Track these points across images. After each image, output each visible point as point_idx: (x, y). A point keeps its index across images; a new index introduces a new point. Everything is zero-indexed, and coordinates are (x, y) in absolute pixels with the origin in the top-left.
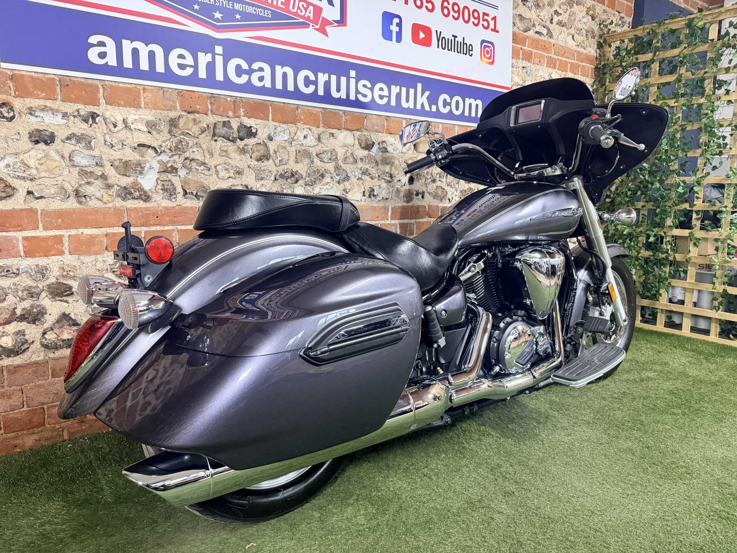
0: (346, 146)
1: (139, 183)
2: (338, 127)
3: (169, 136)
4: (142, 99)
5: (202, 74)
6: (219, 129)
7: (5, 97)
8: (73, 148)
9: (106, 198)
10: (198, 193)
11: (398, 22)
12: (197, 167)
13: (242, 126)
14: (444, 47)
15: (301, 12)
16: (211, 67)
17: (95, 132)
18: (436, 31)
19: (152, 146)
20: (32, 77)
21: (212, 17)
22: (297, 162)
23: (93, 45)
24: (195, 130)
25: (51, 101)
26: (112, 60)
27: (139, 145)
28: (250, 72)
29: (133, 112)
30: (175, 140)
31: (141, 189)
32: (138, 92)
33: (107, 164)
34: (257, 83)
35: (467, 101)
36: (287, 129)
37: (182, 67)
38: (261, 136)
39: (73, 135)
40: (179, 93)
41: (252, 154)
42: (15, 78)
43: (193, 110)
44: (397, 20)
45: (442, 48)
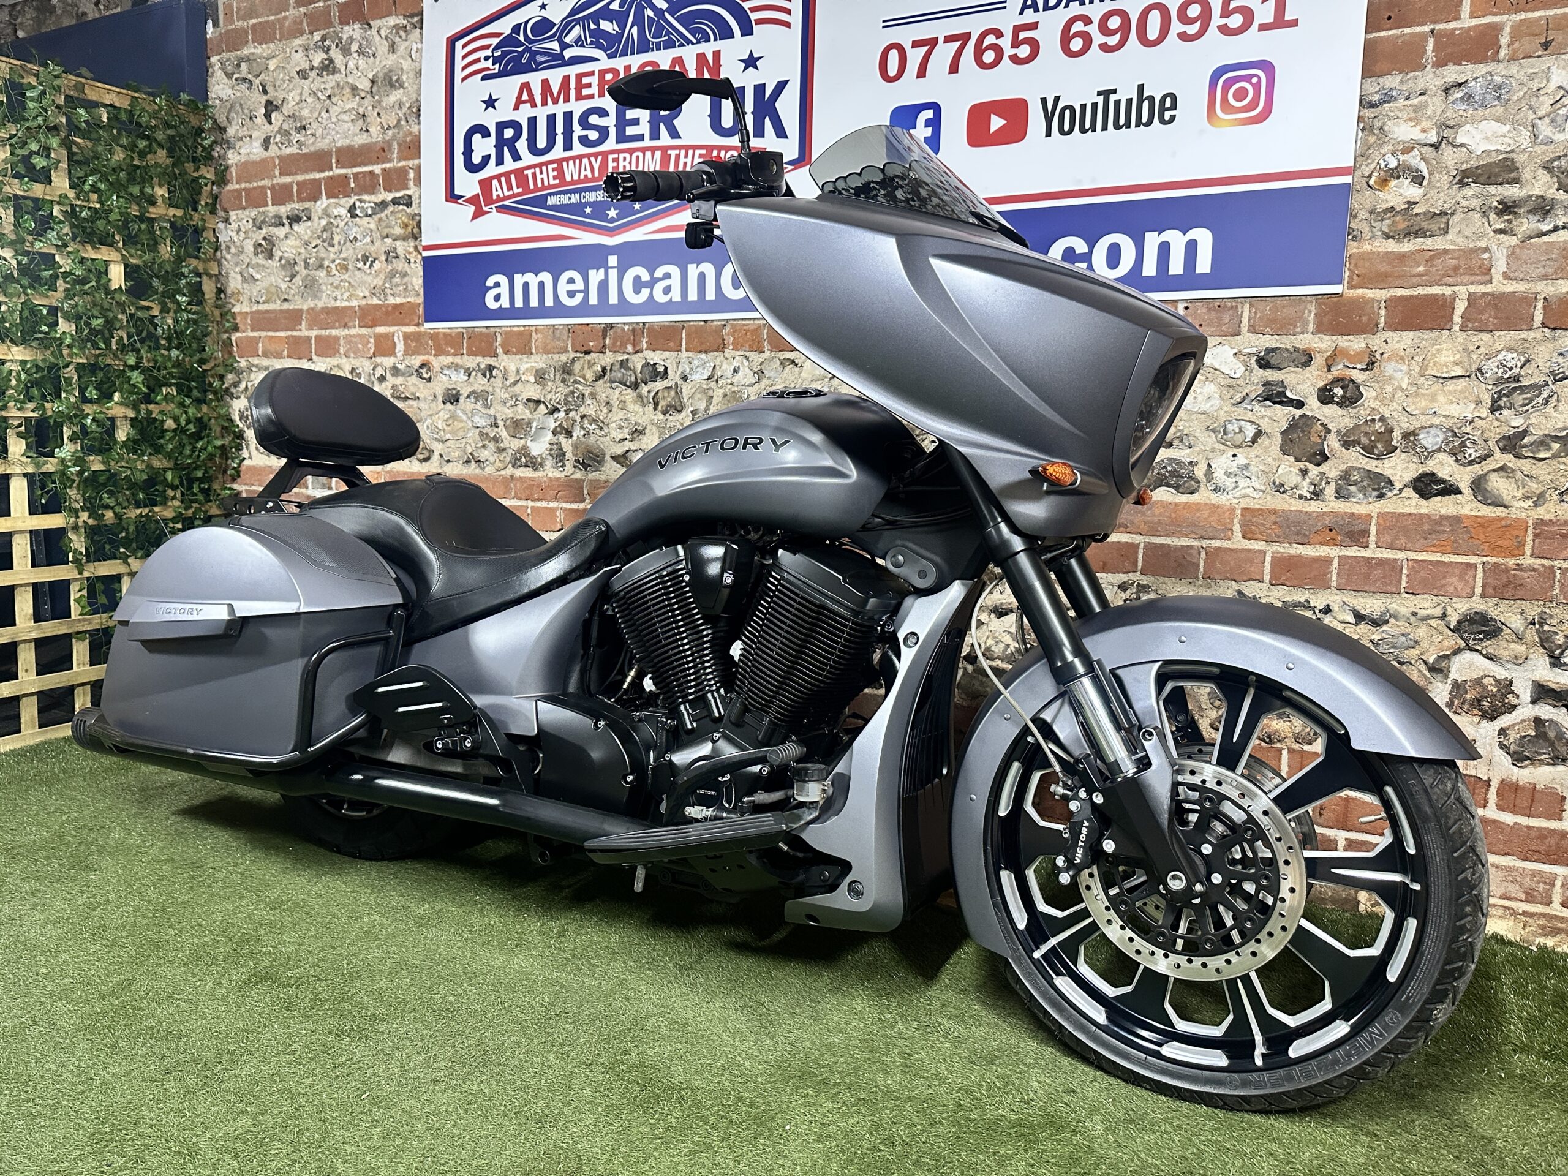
0: (818, 379)
1: (529, 447)
3: (562, 385)
4: (534, 343)
5: (593, 300)
6: (615, 371)
7: (425, 357)
8: (473, 406)
9: (498, 464)
10: (586, 461)
11: (931, 116)
12: (587, 425)
13: (647, 364)
14: (1066, 128)
16: (603, 286)
17: (493, 387)
18: (1044, 101)
19: (542, 400)
20: (444, 334)
21: (605, 218)
23: (490, 288)
24: (590, 375)
25: (459, 357)
26: (505, 303)
27: (528, 400)
28: (651, 284)
29: (525, 360)
30: (567, 391)
31: (527, 455)
32: (531, 335)
33: (501, 423)
34: (660, 297)
35: (1152, 240)
36: (709, 362)
37: (571, 294)
38: (674, 376)
39: (474, 392)
40: (570, 329)
41: (656, 405)
42: (434, 336)
43: (585, 349)
44: (929, 114)
45: (1062, 132)
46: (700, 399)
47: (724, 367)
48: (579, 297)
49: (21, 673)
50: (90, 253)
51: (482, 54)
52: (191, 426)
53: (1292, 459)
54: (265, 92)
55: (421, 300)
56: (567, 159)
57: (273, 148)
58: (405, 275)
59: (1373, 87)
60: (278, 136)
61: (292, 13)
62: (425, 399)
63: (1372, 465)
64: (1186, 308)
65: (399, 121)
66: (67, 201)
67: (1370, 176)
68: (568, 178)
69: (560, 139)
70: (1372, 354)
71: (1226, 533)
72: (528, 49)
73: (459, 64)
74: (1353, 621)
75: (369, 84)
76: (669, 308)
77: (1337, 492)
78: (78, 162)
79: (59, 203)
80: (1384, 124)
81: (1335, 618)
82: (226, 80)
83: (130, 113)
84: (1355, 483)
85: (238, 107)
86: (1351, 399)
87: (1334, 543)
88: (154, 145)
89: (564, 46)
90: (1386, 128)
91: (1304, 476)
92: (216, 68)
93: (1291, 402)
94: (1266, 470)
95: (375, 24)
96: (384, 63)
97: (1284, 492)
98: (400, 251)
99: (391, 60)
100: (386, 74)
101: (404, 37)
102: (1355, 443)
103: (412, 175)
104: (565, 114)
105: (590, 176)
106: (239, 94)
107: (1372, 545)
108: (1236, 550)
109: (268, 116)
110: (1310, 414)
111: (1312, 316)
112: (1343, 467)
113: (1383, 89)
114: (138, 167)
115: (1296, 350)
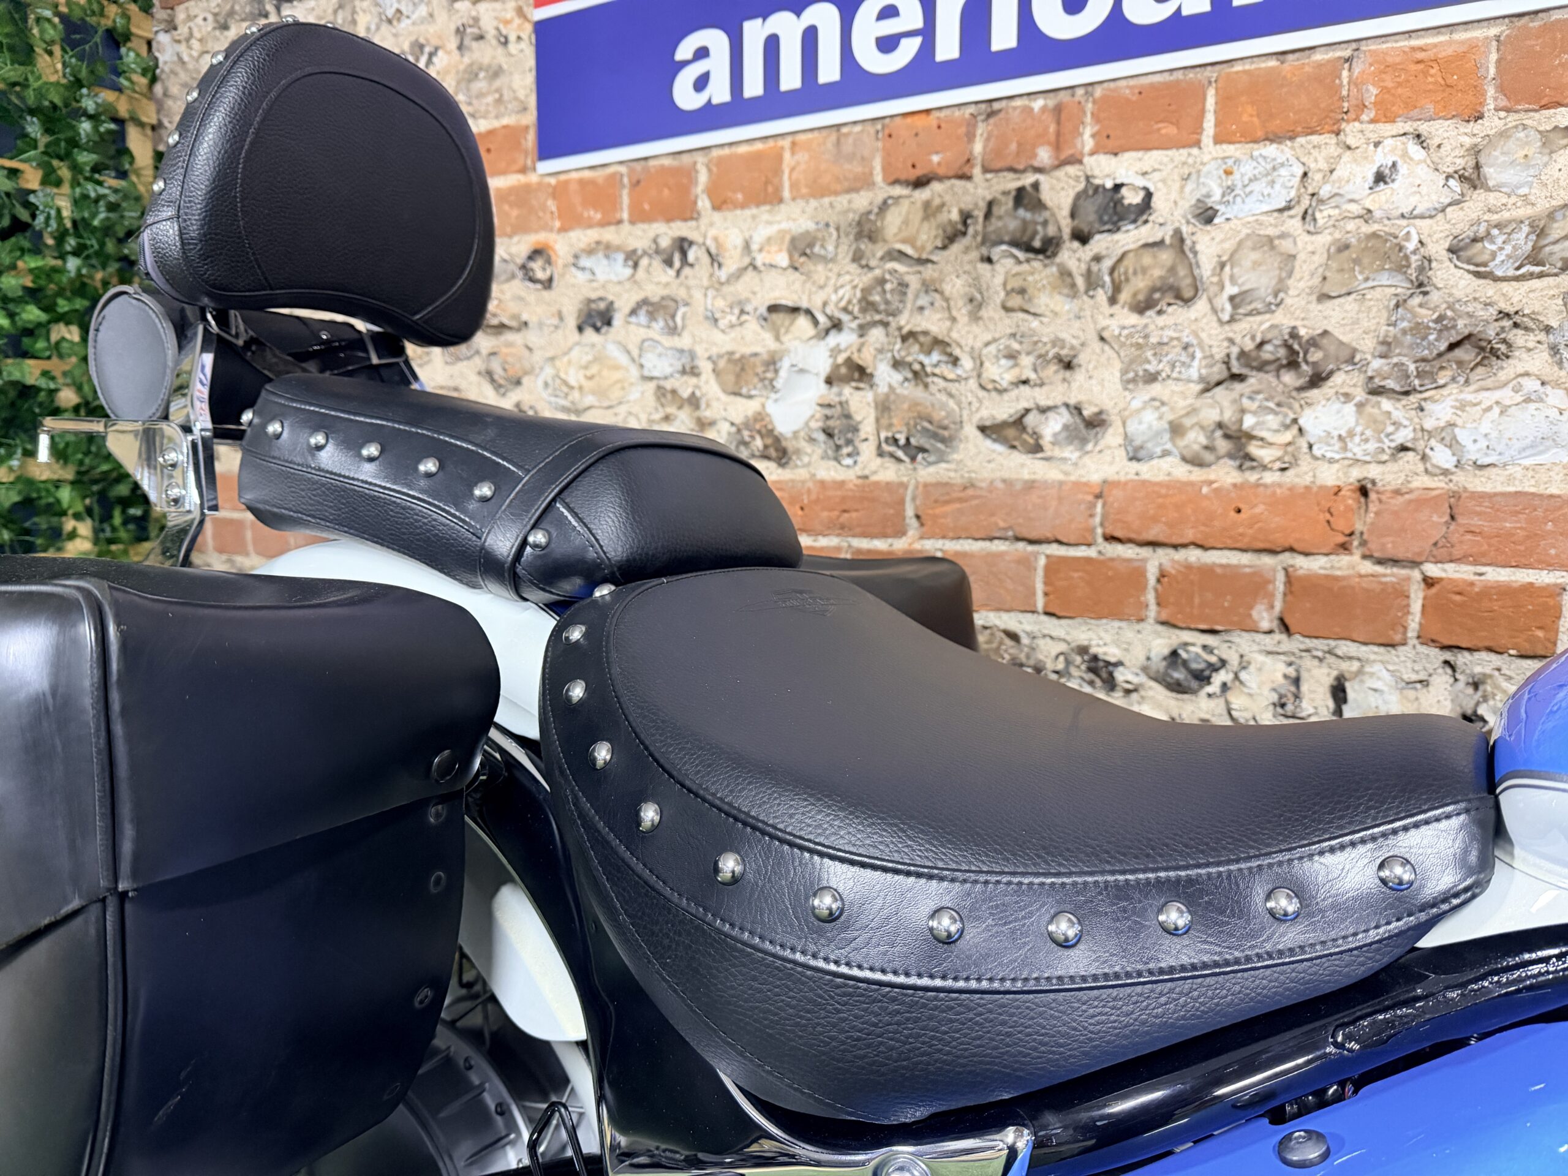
1: (768, 415)
3: (853, 268)
4: (786, 176)
6: (1000, 218)
7: (541, 236)
8: (643, 333)
10: (913, 441)
12: (922, 358)
13: (1092, 190)
17: (688, 288)
19: (804, 304)
20: (582, 182)
22: (1324, 297)
23: (684, 64)
24: (928, 236)
25: (612, 228)
26: (720, 91)
27: (773, 309)
29: (766, 217)
30: (867, 278)
32: (779, 158)
33: (705, 367)
36: (1287, 163)
37: (887, 44)
38: (1172, 213)
39: (645, 302)
40: (881, 128)
41: (1117, 289)
42: (559, 192)
43: (919, 172)
46: (1256, 264)
47: (1340, 172)
48: (909, 48)
55: (530, 118)
58: (496, 73)
62: (541, 325)
98: (488, 25)
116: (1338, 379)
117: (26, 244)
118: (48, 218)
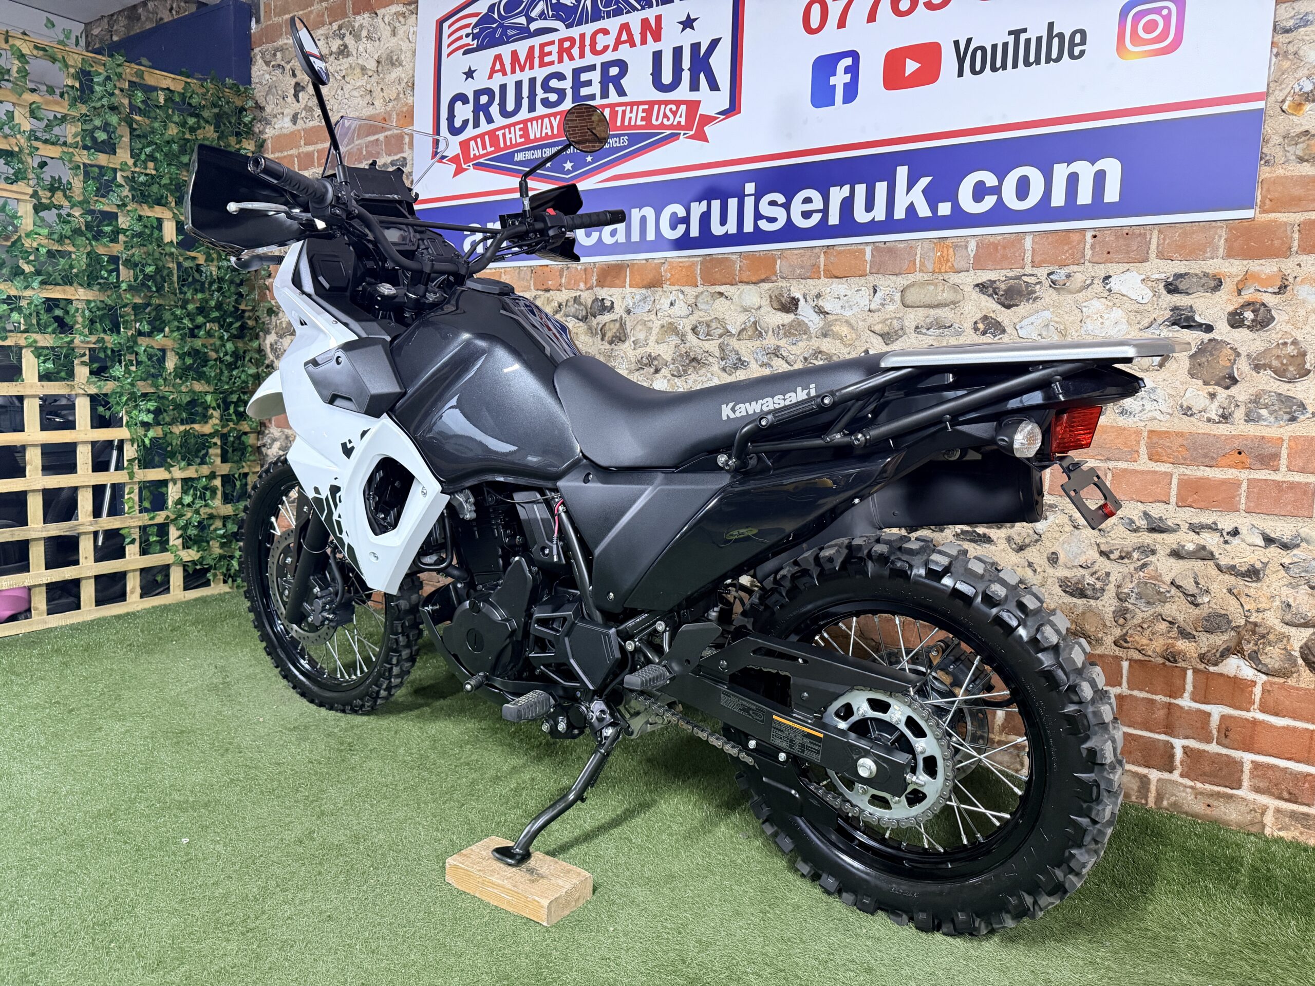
0: (745, 310)
2: (728, 281)
11: (850, 63)
13: (596, 299)
14: (978, 68)
15: (668, 120)
18: (956, 43)
21: (562, 170)
22: (658, 343)
32: (501, 277)
34: (608, 240)
35: (1061, 172)
36: (649, 296)
38: (619, 310)
40: (532, 269)
41: (603, 335)
43: (545, 287)
44: (848, 61)
45: (973, 71)
46: (641, 330)
47: (661, 301)
49: (81, 561)
50: (146, 211)
51: (464, 32)
52: (228, 358)
53: (1200, 382)
54: (294, 75)
56: (531, 120)
57: (300, 122)
59: (1287, 14)
60: (304, 112)
61: (316, 7)
63: (1284, 388)
64: (1095, 236)
65: (398, 94)
66: (126, 168)
67: (1283, 101)
68: (532, 137)
69: (525, 102)
70: (1284, 278)
71: (1133, 454)
72: (501, 25)
73: (446, 41)
74: (1262, 543)
75: (375, 64)
76: (615, 249)
77: (1247, 415)
78: (139, 136)
79: (121, 170)
80: (1299, 48)
81: (1243, 541)
82: (265, 68)
83: (183, 95)
84: (1266, 406)
85: (274, 90)
86: (1263, 321)
87: (1242, 466)
88: (201, 121)
89: (530, 20)
90: (1301, 53)
91: (1212, 399)
92: (258, 57)
93: (1199, 326)
94: (1174, 393)
95: (381, 12)
96: (387, 45)
97: (1191, 415)
99: (391, 43)
100: (388, 55)
101: (403, 22)
102: (1265, 366)
103: (407, 140)
104: (530, 79)
105: (550, 133)
106: (274, 78)
107: (1283, 469)
108: (1143, 472)
109: (296, 96)
110: (1220, 339)
111: (1223, 239)
112: (1253, 391)
113: (1299, 13)
114: (188, 140)
115: (1206, 275)
116: (663, 371)
117: (198, 287)
118: (206, 277)
